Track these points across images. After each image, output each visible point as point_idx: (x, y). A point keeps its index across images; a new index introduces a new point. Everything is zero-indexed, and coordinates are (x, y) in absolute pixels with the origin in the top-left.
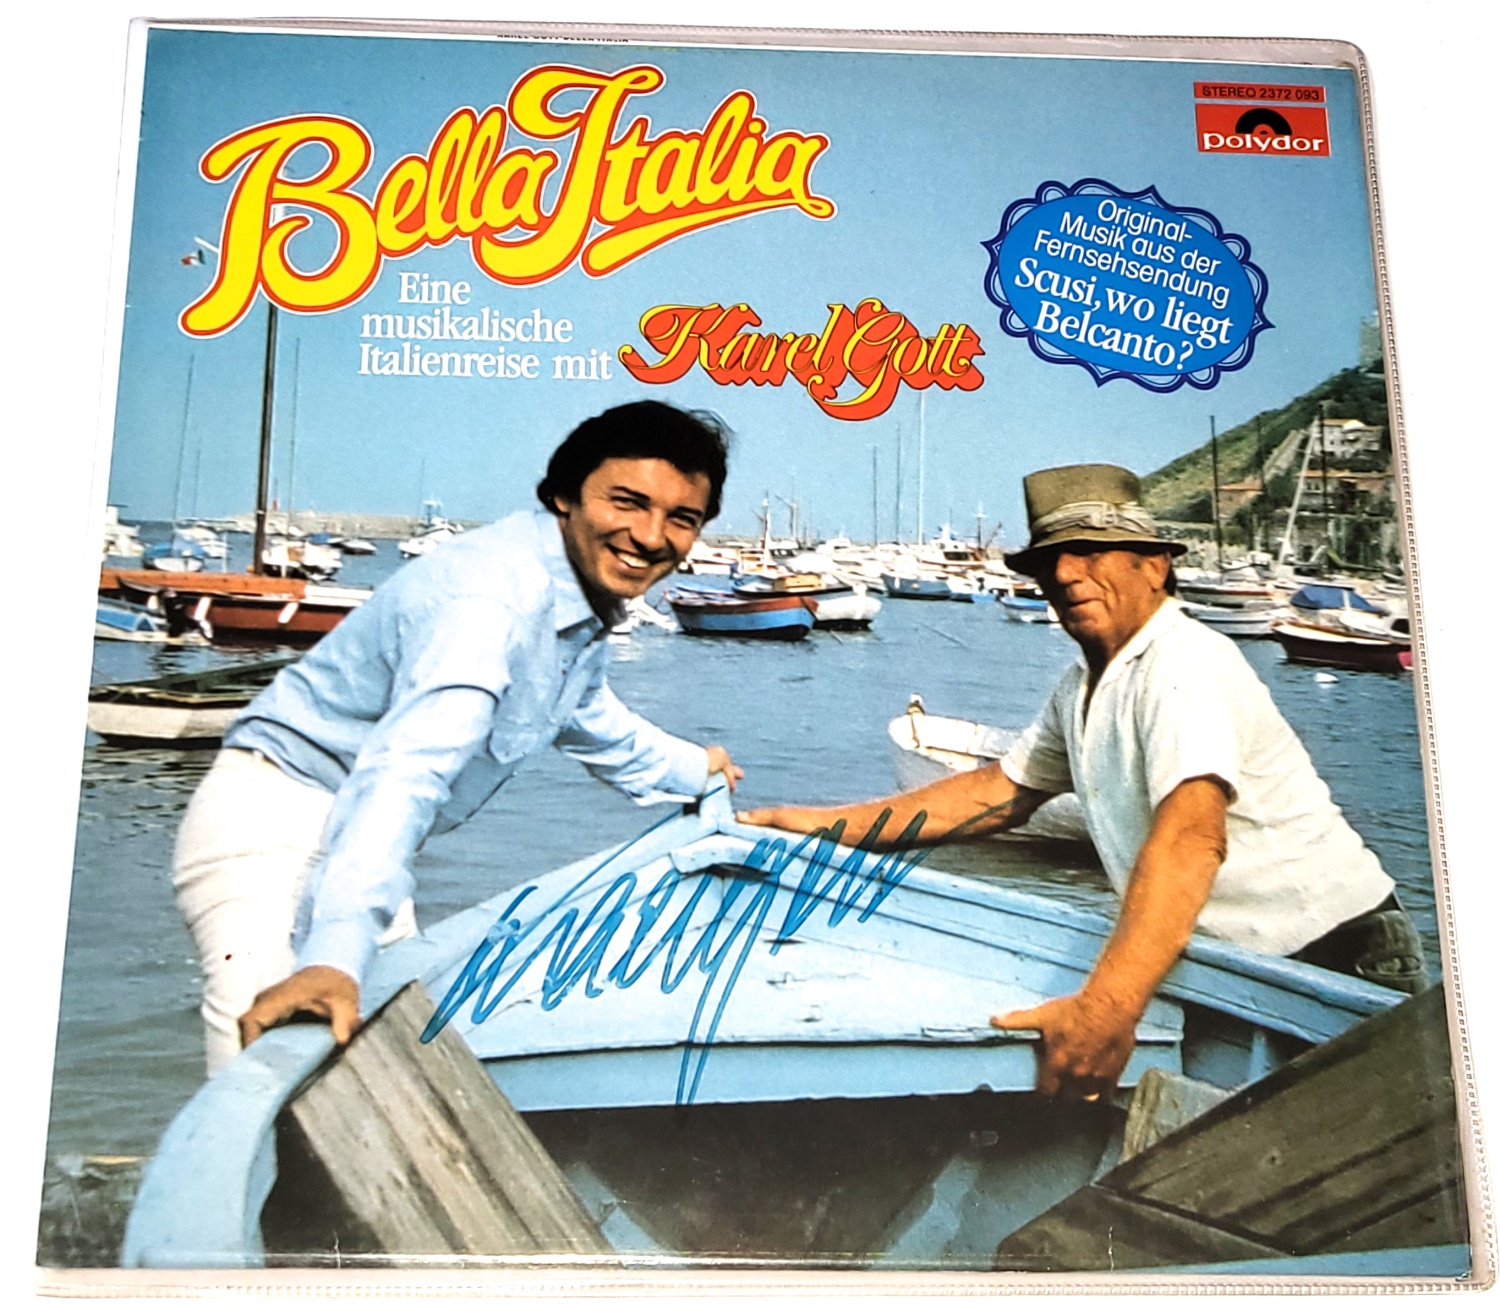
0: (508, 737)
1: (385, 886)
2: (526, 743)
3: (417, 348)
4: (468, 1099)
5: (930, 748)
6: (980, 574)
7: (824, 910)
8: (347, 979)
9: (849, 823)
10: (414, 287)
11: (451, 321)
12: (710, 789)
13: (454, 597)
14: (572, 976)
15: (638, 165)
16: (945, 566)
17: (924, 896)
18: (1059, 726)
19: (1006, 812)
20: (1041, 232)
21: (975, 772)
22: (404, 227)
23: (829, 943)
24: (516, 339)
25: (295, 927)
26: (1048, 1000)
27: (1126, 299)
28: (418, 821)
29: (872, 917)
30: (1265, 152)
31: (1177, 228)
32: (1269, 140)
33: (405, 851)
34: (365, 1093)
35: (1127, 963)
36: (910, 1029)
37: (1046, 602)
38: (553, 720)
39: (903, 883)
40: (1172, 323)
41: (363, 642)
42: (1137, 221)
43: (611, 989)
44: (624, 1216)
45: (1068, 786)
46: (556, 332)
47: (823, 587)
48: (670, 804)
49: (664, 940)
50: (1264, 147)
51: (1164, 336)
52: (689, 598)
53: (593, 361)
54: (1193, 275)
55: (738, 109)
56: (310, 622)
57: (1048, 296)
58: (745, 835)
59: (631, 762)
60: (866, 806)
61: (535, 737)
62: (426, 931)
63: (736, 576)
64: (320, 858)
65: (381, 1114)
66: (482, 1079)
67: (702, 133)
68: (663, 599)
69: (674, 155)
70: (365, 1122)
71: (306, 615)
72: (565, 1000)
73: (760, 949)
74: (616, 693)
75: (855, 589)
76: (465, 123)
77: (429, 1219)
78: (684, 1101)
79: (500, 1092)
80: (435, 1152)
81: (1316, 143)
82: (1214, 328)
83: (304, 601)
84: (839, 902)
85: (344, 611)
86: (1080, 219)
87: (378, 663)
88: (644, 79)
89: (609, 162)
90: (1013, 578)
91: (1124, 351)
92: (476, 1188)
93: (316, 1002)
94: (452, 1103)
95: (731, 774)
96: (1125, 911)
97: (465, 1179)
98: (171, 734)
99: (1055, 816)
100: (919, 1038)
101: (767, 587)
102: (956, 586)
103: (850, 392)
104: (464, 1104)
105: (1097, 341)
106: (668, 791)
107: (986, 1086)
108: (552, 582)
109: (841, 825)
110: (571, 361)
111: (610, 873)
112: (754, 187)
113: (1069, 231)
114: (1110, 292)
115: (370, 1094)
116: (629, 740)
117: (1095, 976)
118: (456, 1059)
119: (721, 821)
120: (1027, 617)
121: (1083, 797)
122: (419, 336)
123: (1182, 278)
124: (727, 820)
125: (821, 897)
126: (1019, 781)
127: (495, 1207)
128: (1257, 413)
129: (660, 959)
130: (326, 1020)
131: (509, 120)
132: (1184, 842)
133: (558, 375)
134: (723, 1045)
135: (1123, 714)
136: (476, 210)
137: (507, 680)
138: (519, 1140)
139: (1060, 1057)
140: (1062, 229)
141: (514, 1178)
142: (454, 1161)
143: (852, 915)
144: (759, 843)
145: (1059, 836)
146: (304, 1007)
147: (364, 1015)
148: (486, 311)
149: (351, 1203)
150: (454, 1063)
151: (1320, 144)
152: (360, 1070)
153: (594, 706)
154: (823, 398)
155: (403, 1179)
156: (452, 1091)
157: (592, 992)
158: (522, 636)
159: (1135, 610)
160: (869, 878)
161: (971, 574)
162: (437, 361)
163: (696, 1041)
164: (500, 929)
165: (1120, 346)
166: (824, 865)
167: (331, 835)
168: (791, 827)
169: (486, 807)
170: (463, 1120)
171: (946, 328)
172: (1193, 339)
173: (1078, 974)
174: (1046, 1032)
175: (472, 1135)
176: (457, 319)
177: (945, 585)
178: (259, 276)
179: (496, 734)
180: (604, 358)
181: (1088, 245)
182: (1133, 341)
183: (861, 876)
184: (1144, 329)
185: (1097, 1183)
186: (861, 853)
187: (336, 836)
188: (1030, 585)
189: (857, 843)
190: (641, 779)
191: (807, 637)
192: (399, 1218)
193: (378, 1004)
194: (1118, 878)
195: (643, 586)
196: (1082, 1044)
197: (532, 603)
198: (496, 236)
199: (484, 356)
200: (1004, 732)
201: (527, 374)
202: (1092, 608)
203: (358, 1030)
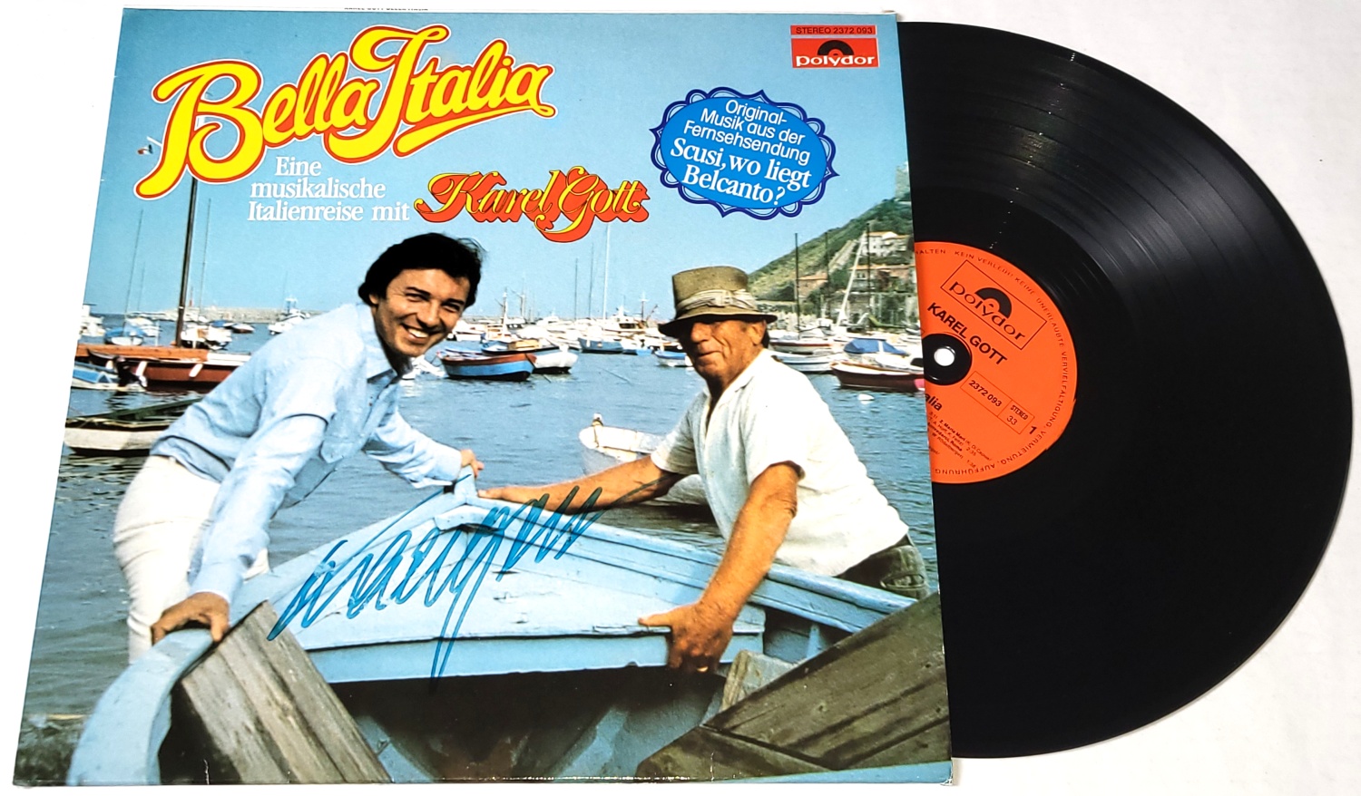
0: (333, 446)
1: (250, 541)
2: (344, 449)
3: (286, 203)
4: (297, 675)
5: (605, 447)
6: (642, 337)
7: (533, 551)
8: (222, 600)
9: (551, 496)
10: (285, 166)
11: (308, 186)
12: (461, 477)
13: (302, 359)
14: (366, 597)
15: (431, 87)
16: (620, 332)
17: (598, 542)
18: (690, 433)
19: (653, 487)
20: (689, 122)
21: (635, 462)
22: (280, 129)
23: (535, 573)
24: (349, 197)
25: (190, 568)
26: (676, 607)
27: (743, 162)
28: (273, 500)
29: (564, 555)
30: (837, 66)
31: (777, 116)
32: (839, 59)
33: (264, 518)
34: (230, 672)
35: (729, 582)
36: (586, 627)
37: (685, 354)
38: (362, 435)
39: (584, 533)
40: (771, 176)
41: (243, 388)
42: (751, 113)
43: (392, 604)
44: (394, 749)
45: (694, 470)
46: (374, 192)
47: (540, 347)
48: (436, 486)
49: (428, 573)
50: (835, 63)
51: (767, 184)
52: (453, 357)
53: (398, 209)
54: (787, 145)
55: (496, 51)
56: (209, 376)
57: (692, 162)
58: (483, 505)
59: (411, 460)
60: (562, 485)
61: (350, 446)
62: (275, 569)
63: (484, 341)
64: (209, 524)
65: (240, 686)
66: (305, 662)
67: (473, 66)
68: (436, 357)
69: (454, 80)
70: (229, 691)
71: (207, 371)
72: (361, 612)
73: (490, 577)
74: (404, 417)
75: (561, 348)
76: (322, 63)
77: (267, 753)
78: (436, 675)
79: (317, 671)
80: (273, 709)
81: (870, 60)
82: (799, 178)
83: (206, 363)
84: (542, 547)
85: (231, 369)
86: (714, 112)
87: (251, 401)
88: (437, 33)
89: (413, 86)
90: (663, 339)
91: (740, 194)
92: (299, 732)
93: (201, 615)
94: (286, 679)
95: (476, 467)
96: (729, 548)
97: (292, 727)
98: (117, 447)
99: (685, 489)
100: (591, 633)
101: (504, 348)
102: (626, 345)
103: (562, 225)
104: (294, 678)
105: (722, 188)
106: (434, 478)
107: (633, 663)
108: (365, 349)
109: (546, 497)
110: (383, 209)
111: (395, 531)
112: (505, 100)
113: (707, 120)
114: (732, 158)
115: (233, 673)
116: (411, 446)
117: (708, 592)
118: (289, 650)
119: (468, 496)
120: (672, 364)
121: (704, 477)
122: (287, 196)
123: (779, 147)
124: (472, 496)
125: (530, 544)
126: (663, 468)
127: (310, 743)
128: (825, 231)
129: (425, 584)
130: (207, 627)
131: (350, 61)
132: (769, 505)
133: (375, 218)
134: (463, 639)
135: (732, 425)
136: (327, 117)
137: (334, 410)
138: (328, 701)
139: (682, 644)
140: (702, 120)
141: (324, 726)
142: (286, 715)
143: (551, 555)
144: (493, 510)
145: (687, 502)
146: (193, 619)
147: (232, 623)
148: (330, 180)
149: (217, 743)
150: (288, 653)
151: (873, 60)
152: (227, 658)
153: (389, 425)
154: (544, 228)
155: (252, 728)
156: (286, 670)
157: (379, 606)
158: (345, 382)
159: (742, 358)
160: (563, 531)
161: (637, 338)
162: (298, 211)
163: (445, 636)
164: (322, 567)
165: (738, 191)
166: (534, 523)
167: (216, 509)
168: (514, 499)
169: (316, 490)
170: (292, 689)
171: (625, 183)
172: (785, 185)
173: (696, 590)
174: (674, 627)
175: (298, 698)
176: (311, 185)
177: (619, 345)
178: (187, 161)
179: (325, 445)
180: (405, 207)
181: (718, 129)
182: (746, 188)
183: (558, 530)
184: (752, 180)
185: (704, 725)
186: (558, 515)
187: (220, 510)
188: (674, 343)
189: (555, 509)
190: (417, 471)
191: (528, 379)
192: (248, 752)
193: (242, 616)
194: (725, 528)
195: (424, 349)
196: (698, 635)
197: (352, 362)
198: (339, 133)
199: (328, 208)
200: (654, 437)
201: (355, 218)
202: (714, 357)
203: (228, 633)
